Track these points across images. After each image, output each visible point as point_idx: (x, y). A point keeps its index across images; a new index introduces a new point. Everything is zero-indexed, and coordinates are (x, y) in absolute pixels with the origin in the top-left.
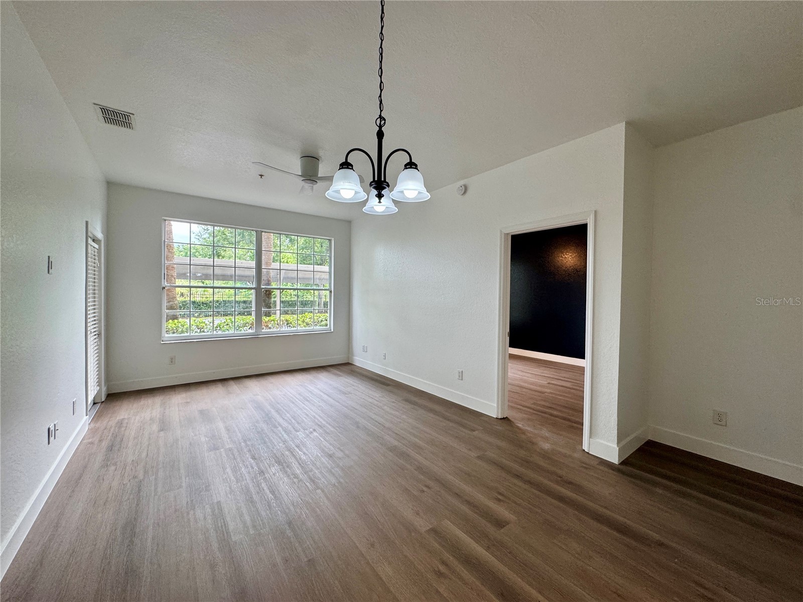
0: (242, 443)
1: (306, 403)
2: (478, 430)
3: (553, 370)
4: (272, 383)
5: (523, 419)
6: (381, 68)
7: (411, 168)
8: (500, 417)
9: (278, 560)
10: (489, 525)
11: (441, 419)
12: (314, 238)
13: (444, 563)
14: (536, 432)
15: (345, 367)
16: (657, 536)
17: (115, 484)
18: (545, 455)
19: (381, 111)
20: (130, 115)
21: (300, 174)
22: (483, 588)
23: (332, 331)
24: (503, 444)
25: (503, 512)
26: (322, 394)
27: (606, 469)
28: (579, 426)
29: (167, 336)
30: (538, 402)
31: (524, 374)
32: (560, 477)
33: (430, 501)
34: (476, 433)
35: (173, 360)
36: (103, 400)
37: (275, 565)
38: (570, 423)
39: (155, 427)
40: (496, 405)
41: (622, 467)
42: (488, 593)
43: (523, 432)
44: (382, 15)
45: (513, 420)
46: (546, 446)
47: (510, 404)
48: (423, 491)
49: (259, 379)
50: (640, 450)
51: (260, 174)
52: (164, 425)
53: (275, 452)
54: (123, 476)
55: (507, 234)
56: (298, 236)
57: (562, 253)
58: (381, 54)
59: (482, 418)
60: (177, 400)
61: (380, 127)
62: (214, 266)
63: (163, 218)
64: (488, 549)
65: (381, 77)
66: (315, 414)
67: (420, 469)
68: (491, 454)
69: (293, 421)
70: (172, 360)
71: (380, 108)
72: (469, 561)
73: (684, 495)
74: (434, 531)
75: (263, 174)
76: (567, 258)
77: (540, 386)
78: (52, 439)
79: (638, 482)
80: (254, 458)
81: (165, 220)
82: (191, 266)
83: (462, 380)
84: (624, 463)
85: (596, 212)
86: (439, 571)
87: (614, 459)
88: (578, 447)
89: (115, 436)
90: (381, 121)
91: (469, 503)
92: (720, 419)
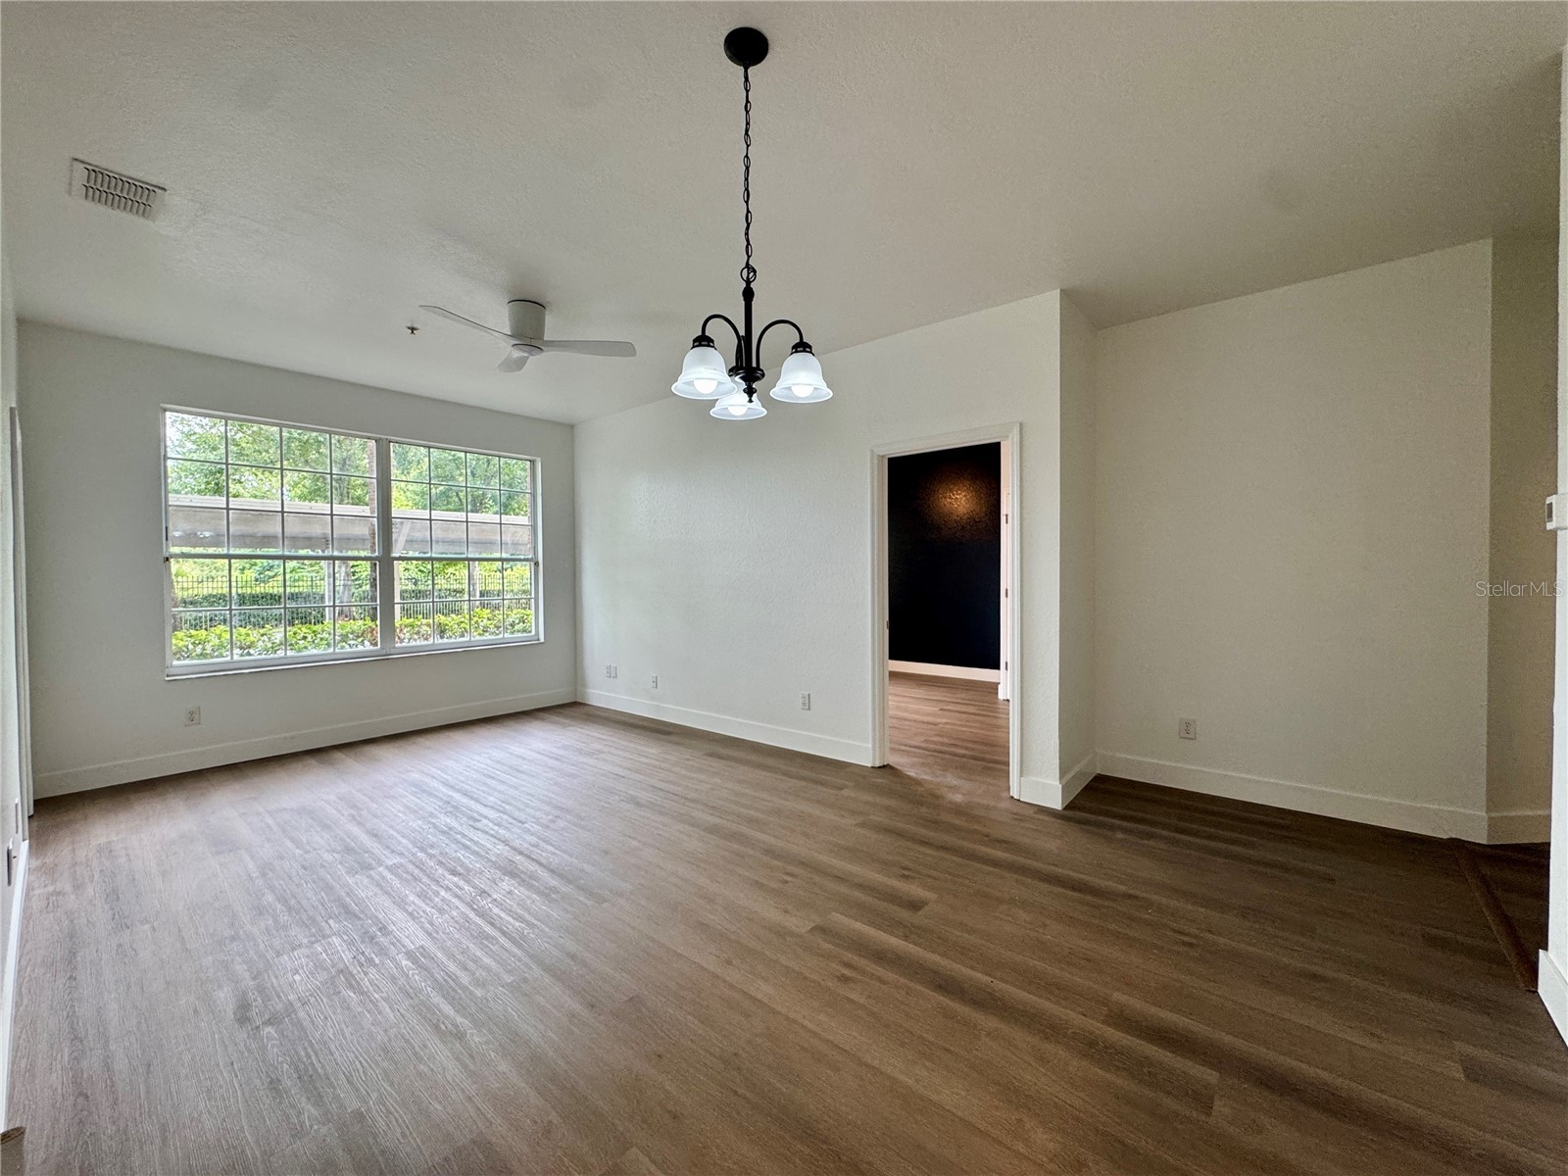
0: (419, 854)
1: (519, 775)
2: (846, 787)
3: (944, 689)
4: (430, 748)
5: (913, 765)
6: (747, 189)
7: (804, 351)
8: (877, 765)
9: (576, 1006)
10: (898, 909)
11: (781, 777)
12: (499, 457)
13: (847, 965)
14: (938, 780)
15: (572, 708)
16: (1123, 888)
18: (959, 810)
19: (749, 257)
20: (156, 190)
21: (510, 334)
22: (912, 984)
23: (542, 640)
24: (893, 803)
25: (915, 890)
26: (545, 758)
27: (1046, 818)
28: (1003, 767)
29: (176, 665)
30: (932, 739)
31: (900, 699)
32: (987, 836)
33: (801, 893)
34: (846, 792)
35: (196, 716)
36: (32, 812)
37: (573, 1016)
38: (984, 763)
40: (870, 746)
41: (1067, 813)
42: (919, 987)
43: (918, 782)
44: (746, 106)
45: (899, 767)
46: (958, 798)
47: (893, 746)
48: (787, 882)
49: (396, 744)
50: (1088, 788)
51: (409, 325)
53: (494, 859)
55: (883, 456)
56: (466, 452)
57: (951, 491)
58: (747, 168)
59: (848, 769)
60: (223, 795)
61: (748, 282)
62: (283, 512)
63: (162, 405)
64: (906, 938)
65: (747, 202)
66: (546, 793)
67: (769, 851)
68: (877, 818)
69: (507, 807)
70: (193, 717)
71: (747, 253)
72: (881, 956)
73: (1151, 836)
74: (821, 930)
75: (415, 326)
76: (958, 501)
77: (928, 715)
79: (1092, 828)
81: (165, 410)
82: (230, 512)
83: (809, 709)
84: (1068, 807)
85: (1021, 425)
86: (843, 975)
87: (1056, 803)
88: (1004, 795)
90: (749, 274)
91: (862, 887)
92: (1187, 731)
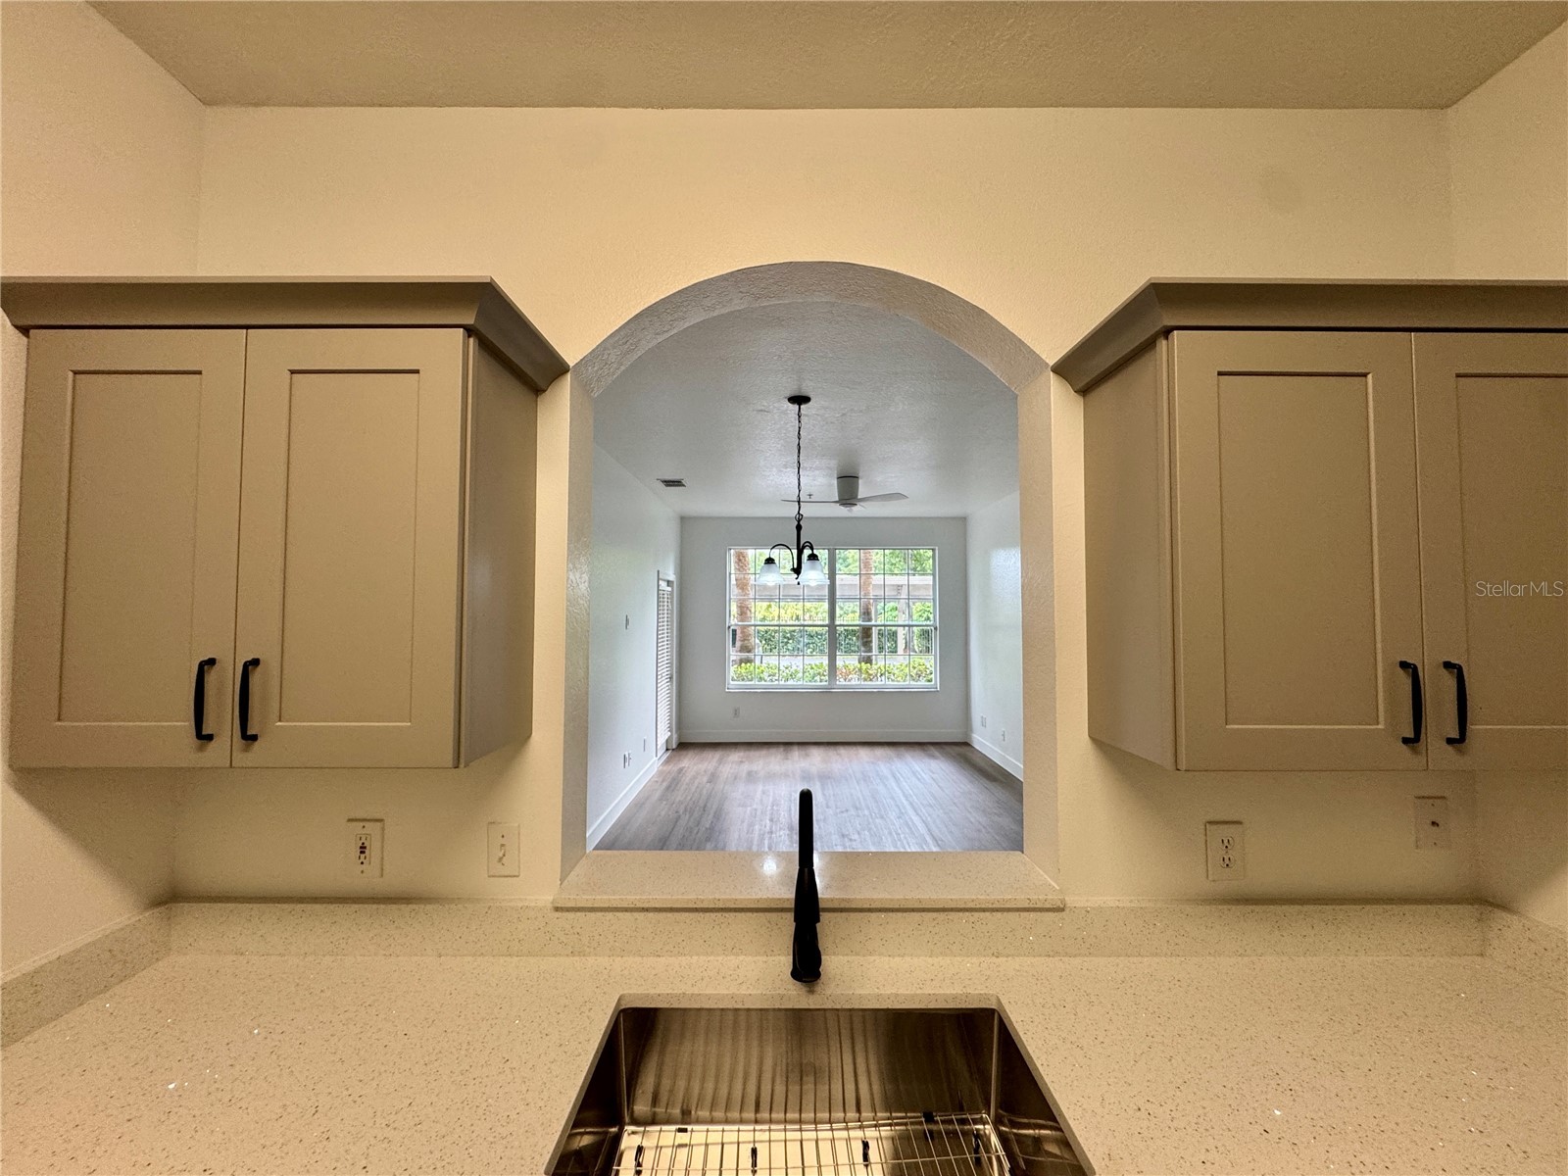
15: (957, 748)
17: (663, 813)
21: (837, 499)
23: (938, 689)
29: (733, 684)
36: (674, 747)
39: (705, 779)
52: (713, 778)
54: (669, 809)
60: (735, 756)
61: (799, 521)
70: (736, 712)
78: (627, 764)
80: (771, 820)
89: (674, 779)
